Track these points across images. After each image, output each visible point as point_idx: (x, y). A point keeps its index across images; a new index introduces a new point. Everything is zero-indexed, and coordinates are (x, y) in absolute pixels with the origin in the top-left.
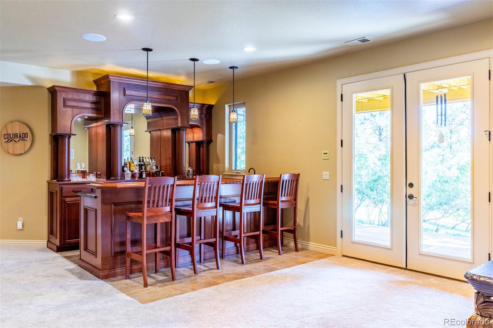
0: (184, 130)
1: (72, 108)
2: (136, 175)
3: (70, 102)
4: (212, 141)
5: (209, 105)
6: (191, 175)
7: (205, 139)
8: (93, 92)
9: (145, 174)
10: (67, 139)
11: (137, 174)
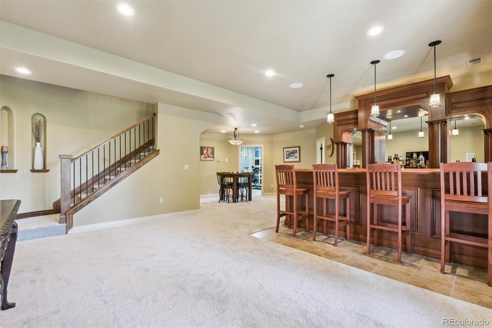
1: (342, 126)
3: (341, 122)
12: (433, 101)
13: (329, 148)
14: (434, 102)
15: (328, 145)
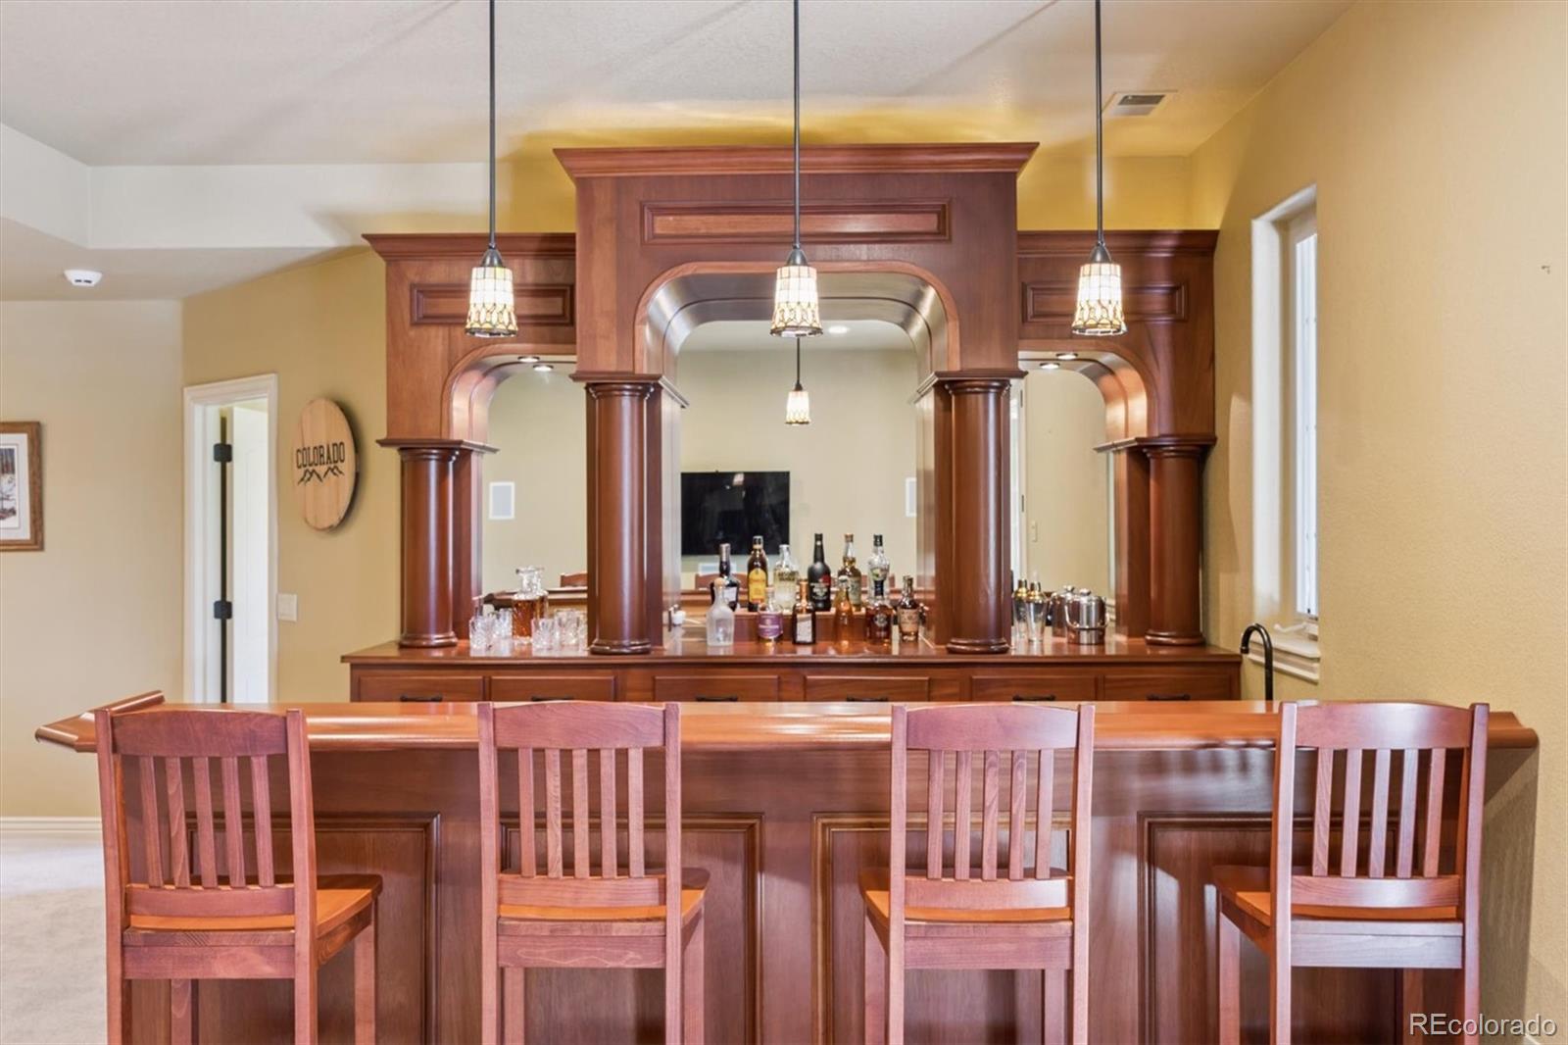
0: (986, 389)
1: (447, 329)
2: (761, 626)
3: (442, 300)
4: (1214, 440)
5: (1186, 236)
6: (1088, 630)
7: (1164, 427)
8: (534, 245)
9: (809, 623)
10: (433, 466)
11: (768, 621)
12: (1099, 301)
13: (322, 469)
14: (1103, 307)
15: (310, 443)
